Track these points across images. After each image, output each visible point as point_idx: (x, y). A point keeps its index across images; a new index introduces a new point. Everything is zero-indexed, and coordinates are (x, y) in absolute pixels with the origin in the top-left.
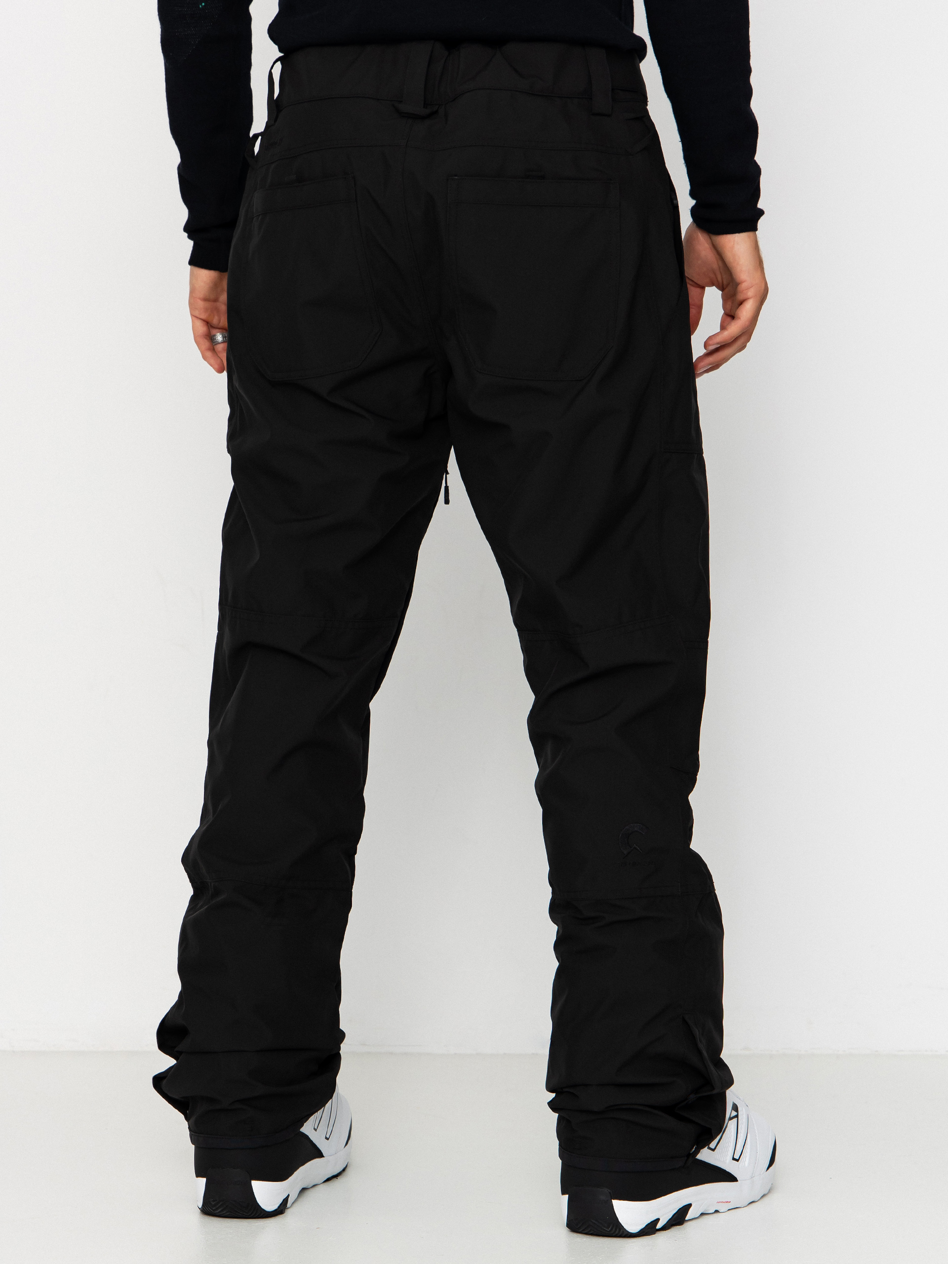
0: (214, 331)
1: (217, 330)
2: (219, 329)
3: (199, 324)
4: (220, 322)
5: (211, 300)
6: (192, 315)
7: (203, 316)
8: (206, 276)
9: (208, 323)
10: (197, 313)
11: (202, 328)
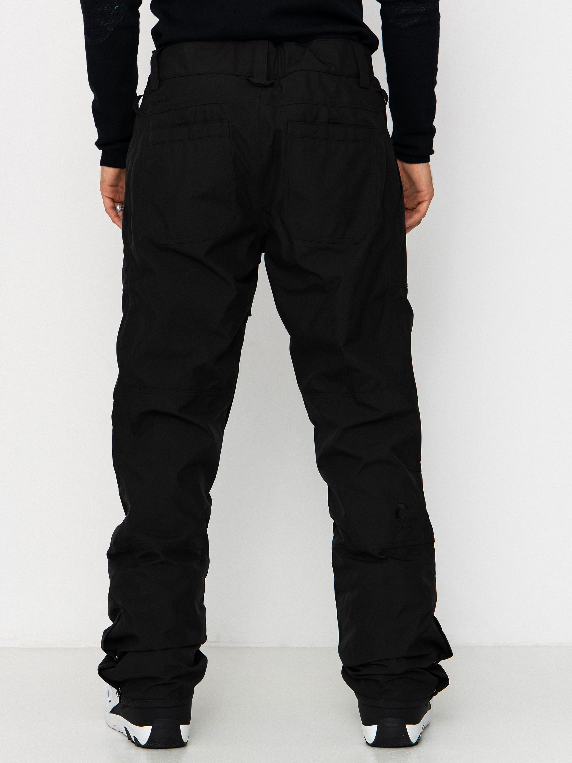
0: (116, 204)
1: (118, 204)
2: (118, 203)
3: (108, 201)
4: (119, 199)
5: (115, 185)
6: (103, 195)
7: (111, 196)
8: (111, 172)
9: (113, 200)
10: (106, 194)
11: (109, 203)
